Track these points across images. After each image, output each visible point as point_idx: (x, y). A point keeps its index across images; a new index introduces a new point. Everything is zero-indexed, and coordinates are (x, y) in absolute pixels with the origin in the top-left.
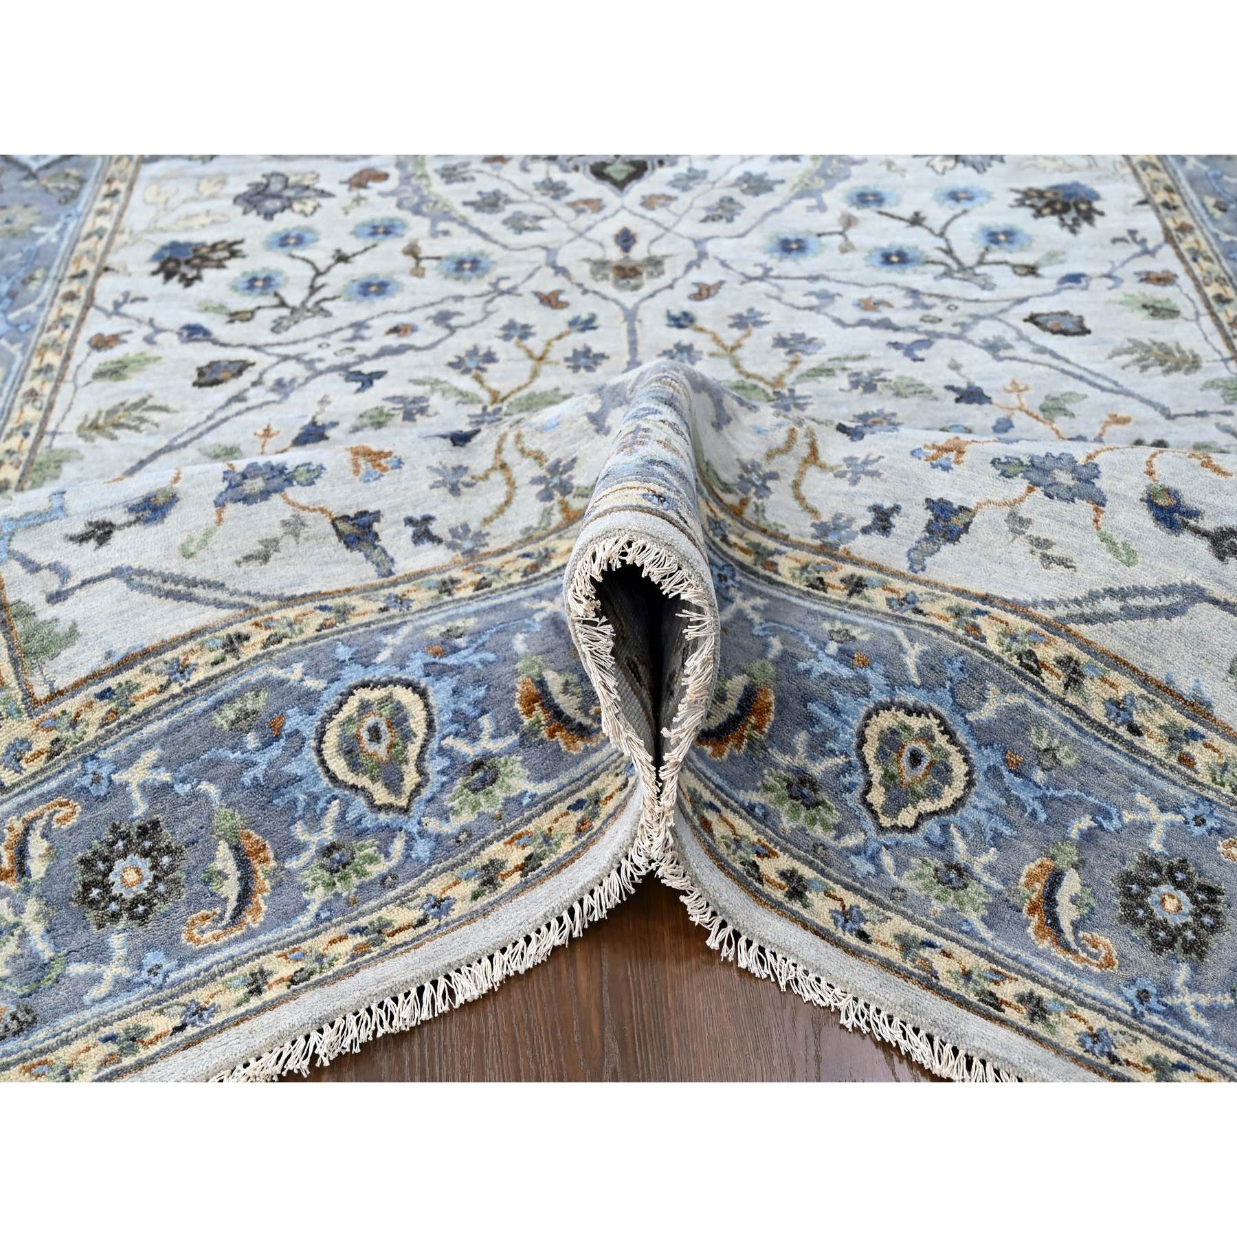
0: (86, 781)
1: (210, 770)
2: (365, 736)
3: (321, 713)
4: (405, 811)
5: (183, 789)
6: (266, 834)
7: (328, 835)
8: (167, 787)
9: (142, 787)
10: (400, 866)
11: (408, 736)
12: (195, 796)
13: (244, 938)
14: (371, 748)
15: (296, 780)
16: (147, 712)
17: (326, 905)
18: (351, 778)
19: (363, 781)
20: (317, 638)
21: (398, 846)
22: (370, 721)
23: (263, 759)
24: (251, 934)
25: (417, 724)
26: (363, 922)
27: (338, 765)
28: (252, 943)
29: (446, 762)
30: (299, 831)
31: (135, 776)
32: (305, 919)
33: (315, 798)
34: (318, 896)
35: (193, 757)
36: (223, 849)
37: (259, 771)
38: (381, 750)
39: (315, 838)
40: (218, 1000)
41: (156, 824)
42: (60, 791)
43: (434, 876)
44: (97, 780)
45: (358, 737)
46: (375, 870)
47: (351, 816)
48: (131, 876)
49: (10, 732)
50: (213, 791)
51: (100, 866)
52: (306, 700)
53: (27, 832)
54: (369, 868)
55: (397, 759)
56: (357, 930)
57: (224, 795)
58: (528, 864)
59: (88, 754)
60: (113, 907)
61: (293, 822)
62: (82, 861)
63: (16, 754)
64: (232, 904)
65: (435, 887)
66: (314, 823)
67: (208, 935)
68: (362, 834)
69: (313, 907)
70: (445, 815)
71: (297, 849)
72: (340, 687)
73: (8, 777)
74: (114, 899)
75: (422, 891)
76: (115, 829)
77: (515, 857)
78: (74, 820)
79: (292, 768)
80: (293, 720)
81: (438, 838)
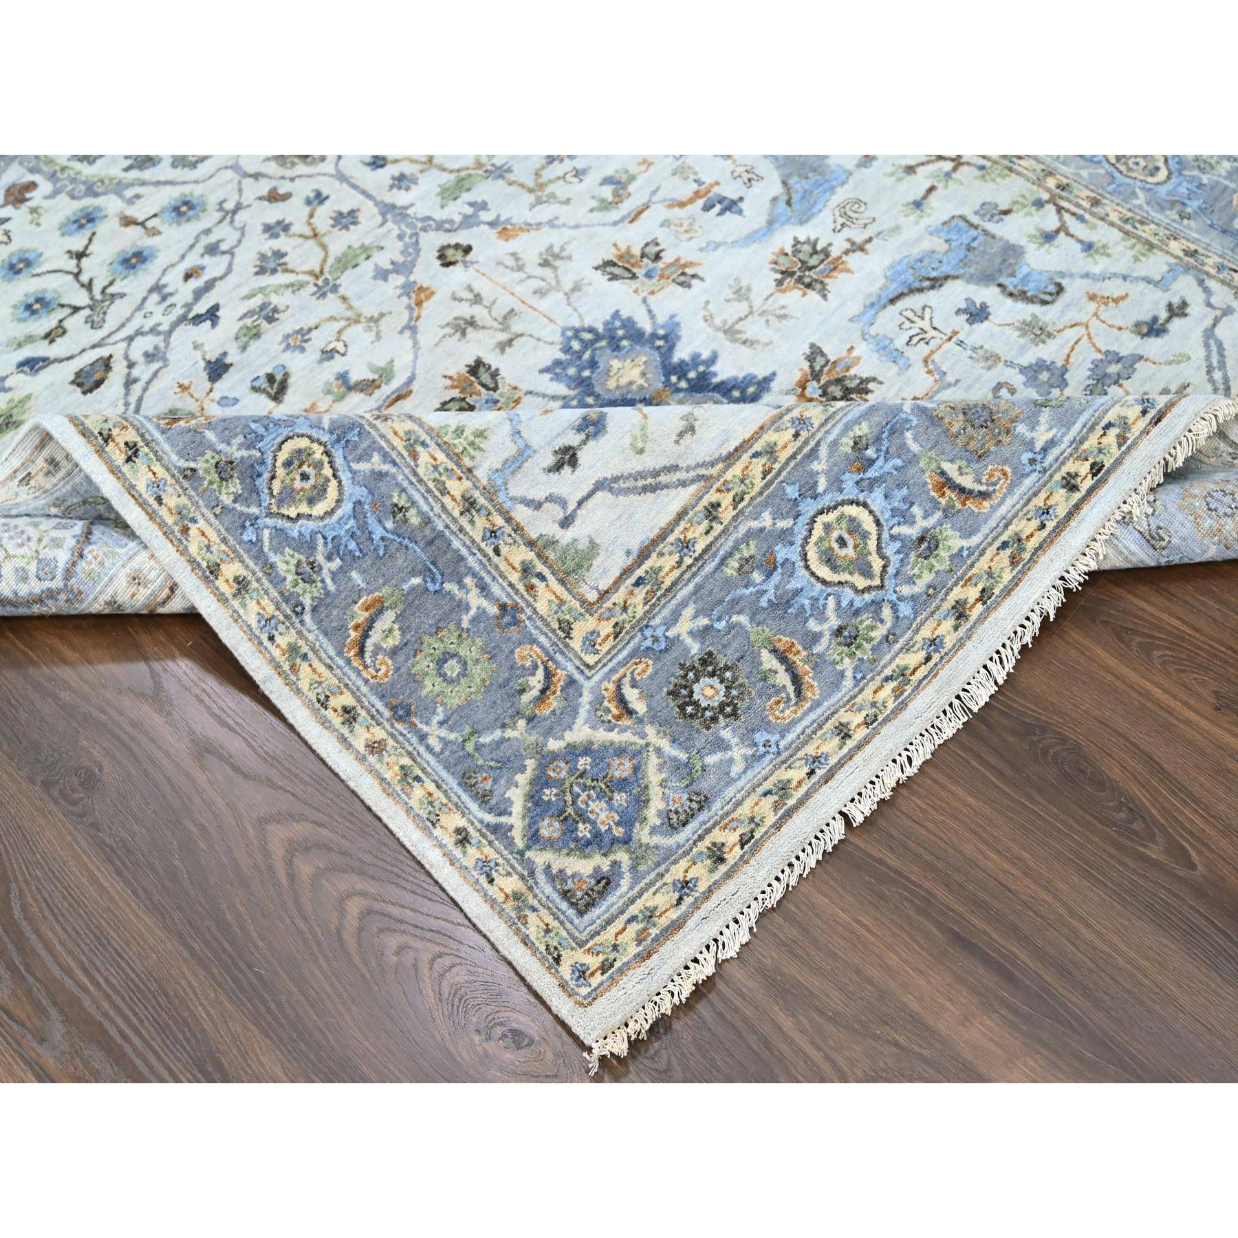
0: (648, 643)
1: (735, 605)
2: (835, 546)
3: (799, 541)
4: (882, 587)
5: (721, 625)
6: (792, 634)
7: (834, 622)
8: (708, 629)
9: (691, 633)
10: (894, 626)
11: (865, 536)
12: (731, 627)
13: (811, 709)
14: (842, 552)
15: (798, 592)
17: (856, 669)
18: (835, 578)
19: (845, 577)
20: (767, 486)
21: (887, 612)
22: (835, 535)
23: (770, 586)
24: (817, 704)
25: (868, 524)
26: (888, 672)
27: (824, 572)
28: (819, 711)
29: (898, 544)
30: (813, 625)
31: (683, 628)
32: (848, 683)
33: (815, 600)
34: (847, 665)
35: (720, 602)
36: (765, 655)
37: (771, 595)
38: (850, 552)
39: (826, 626)
40: (824, 749)
41: (710, 654)
42: (632, 655)
43: (922, 623)
44: (656, 640)
45: (831, 549)
46: (878, 634)
47: (844, 603)
48: (709, 692)
49: (580, 630)
50: (743, 619)
51: (684, 692)
52: (785, 536)
53: (619, 688)
54: (873, 634)
55: (863, 554)
56: (887, 679)
57: (751, 619)
58: (984, 595)
59: (642, 625)
60: (708, 714)
61: (806, 620)
62: (669, 693)
63: (591, 642)
64: (791, 689)
65: (926, 632)
66: (821, 616)
67: (787, 712)
68: (857, 613)
69: (849, 674)
70: (911, 581)
71: (816, 637)
72: (804, 520)
73: (590, 659)
74: (706, 709)
75: (918, 638)
76: (682, 666)
77: (973, 593)
78: (650, 670)
79: (793, 585)
80: (782, 553)
81: (913, 598)
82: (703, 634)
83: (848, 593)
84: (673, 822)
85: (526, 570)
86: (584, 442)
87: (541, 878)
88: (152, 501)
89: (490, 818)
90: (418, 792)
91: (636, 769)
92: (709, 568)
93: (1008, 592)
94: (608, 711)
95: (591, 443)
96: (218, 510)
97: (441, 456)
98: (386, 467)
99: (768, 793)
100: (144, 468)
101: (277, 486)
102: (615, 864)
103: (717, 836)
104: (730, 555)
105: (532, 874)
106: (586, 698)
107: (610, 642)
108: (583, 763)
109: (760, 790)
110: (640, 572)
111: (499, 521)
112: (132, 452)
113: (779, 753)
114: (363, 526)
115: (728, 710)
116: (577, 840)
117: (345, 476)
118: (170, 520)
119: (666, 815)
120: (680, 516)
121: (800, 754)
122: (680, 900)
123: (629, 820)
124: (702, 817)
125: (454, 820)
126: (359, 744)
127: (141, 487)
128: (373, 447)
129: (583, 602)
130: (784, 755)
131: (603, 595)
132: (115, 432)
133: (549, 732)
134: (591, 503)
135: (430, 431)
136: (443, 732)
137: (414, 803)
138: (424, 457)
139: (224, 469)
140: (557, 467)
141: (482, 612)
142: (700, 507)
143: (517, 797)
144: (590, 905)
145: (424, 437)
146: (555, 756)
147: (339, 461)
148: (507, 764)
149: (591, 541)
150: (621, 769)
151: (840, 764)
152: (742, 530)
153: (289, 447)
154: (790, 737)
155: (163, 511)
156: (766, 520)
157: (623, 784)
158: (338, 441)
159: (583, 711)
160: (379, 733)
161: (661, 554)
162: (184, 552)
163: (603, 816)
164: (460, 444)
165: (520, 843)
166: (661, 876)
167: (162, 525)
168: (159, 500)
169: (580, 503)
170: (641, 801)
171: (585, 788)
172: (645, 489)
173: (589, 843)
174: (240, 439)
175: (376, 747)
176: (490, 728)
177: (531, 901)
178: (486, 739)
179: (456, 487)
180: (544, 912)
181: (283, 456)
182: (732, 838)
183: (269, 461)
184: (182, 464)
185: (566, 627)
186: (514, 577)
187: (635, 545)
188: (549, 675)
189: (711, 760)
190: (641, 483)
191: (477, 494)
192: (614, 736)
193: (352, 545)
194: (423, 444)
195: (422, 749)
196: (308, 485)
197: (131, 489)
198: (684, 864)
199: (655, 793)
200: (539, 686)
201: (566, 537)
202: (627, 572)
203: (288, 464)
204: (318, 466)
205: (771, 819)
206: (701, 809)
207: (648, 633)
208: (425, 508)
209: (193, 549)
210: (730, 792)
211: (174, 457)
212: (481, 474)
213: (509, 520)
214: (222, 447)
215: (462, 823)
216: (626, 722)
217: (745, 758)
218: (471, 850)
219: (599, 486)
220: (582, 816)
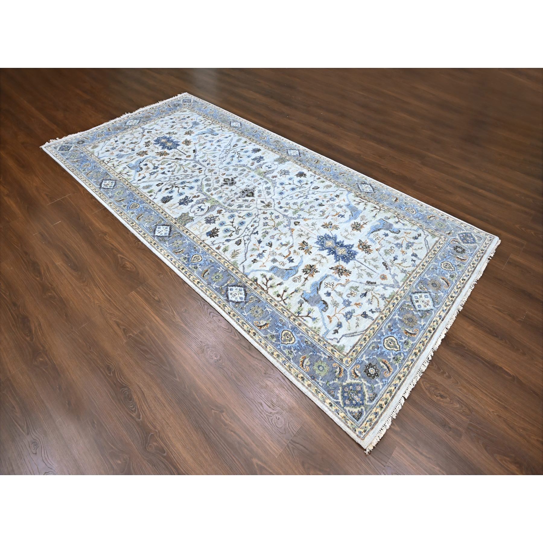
0: (358, 362)
1: (373, 354)
2: (389, 344)
3: (382, 343)
4: (400, 350)
5: (371, 358)
6: (385, 359)
7: (393, 357)
9: (366, 359)
10: (404, 357)
11: (394, 342)
12: (373, 358)
13: (392, 374)
14: (391, 345)
15: (384, 352)
16: (361, 351)
17: (399, 365)
18: (391, 349)
19: (393, 349)
20: (374, 334)
21: (402, 355)
22: (389, 342)
24: (393, 373)
25: (394, 340)
26: (405, 366)
27: (388, 348)
28: (394, 374)
29: (401, 343)
31: (364, 358)
32: (398, 368)
33: (388, 353)
34: (397, 364)
35: (370, 354)
36: (381, 363)
37: (379, 352)
38: (392, 344)
39: (391, 357)
40: (397, 382)
41: (370, 363)
42: (355, 364)
43: (409, 356)
44: (359, 361)
45: (388, 344)
46: (402, 358)
47: (394, 353)
48: (372, 371)
49: (344, 360)
50: (375, 357)
51: (367, 371)
52: (380, 343)
53: (354, 371)
54: (400, 358)
55: (395, 345)
56: (405, 367)
57: (377, 357)
58: (419, 351)
59: (356, 359)
60: (373, 376)
61: (387, 356)
62: (364, 371)
63: (347, 362)
64: (387, 369)
65: (410, 358)
66: (390, 356)
67: (388, 375)
68: (396, 355)
69: (398, 366)
70: (405, 349)
71: (390, 359)
72: (382, 340)
73: (348, 365)
74: (372, 375)
75: (409, 359)
76: (365, 366)
77: (417, 351)
78: (359, 367)
79: (383, 350)
80: (380, 345)
81: (406, 352)
82: (368, 359)
83: (394, 352)
84: (371, 400)
85: (332, 350)
86: (339, 329)
87: (348, 413)
88: (259, 342)
89: (335, 400)
90: (320, 395)
91: (361, 388)
92: (367, 348)
93: (424, 350)
94: (353, 376)
95: (340, 329)
96: (272, 343)
97: (313, 333)
98: (303, 335)
99: (388, 393)
100: (257, 337)
101: (283, 339)
102: (362, 409)
103: (380, 402)
104: (370, 346)
105: (346, 412)
106: (348, 373)
107: (350, 362)
108: (351, 387)
109: (386, 392)
110: (354, 350)
111: (325, 343)
112: (255, 334)
113: (388, 384)
114: (300, 345)
115: (376, 374)
116: (353, 404)
117: (295, 337)
118: (263, 345)
119: (369, 398)
120: (359, 340)
121: (392, 384)
122: (376, 417)
123: (363, 399)
124: (377, 398)
125: (328, 401)
126: (306, 385)
127: (257, 340)
128: (300, 332)
129: (344, 355)
130: (389, 384)
131: (348, 354)
132: (251, 330)
133: (343, 381)
134: (342, 339)
135: (310, 328)
136: (322, 382)
137: (319, 397)
138: (309, 333)
139: (273, 337)
140: (335, 333)
141: (325, 359)
142: (362, 338)
143: (339, 395)
144: (359, 419)
145: (309, 329)
146: (345, 386)
147: (294, 334)
148: (336, 388)
149: (343, 345)
150: (359, 389)
151: (400, 386)
152: (371, 342)
153: (284, 332)
154: (390, 380)
155: (262, 344)
156: (375, 340)
157: (359, 392)
158: (293, 331)
159: (349, 376)
160: (310, 383)
161: (357, 347)
162: (266, 351)
163: (357, 399)
164: (316, 330)
165: (342, 406)
166: (371, 411)
167: (262, 346)
168: (261, 342)
169: (340, 339)
170: (364, 395)
171: (352, 393)
172: (352, 336)
173: (356, 405)
174: (274, 331)
175: (309, 385)
176: (331, 380)
177: (347, 418)
178: (331, 383)
179: (316, 337)
180: (350, 420)
181: (283, 334)
182: (383, 403)
183: (281, 335)
184: (264, 336)
185: (342, 360)
186: (330, 352)
187: (352, 345)
188: (340, 369)
189: (376, 386)
190: (351, 335)
191: (320, 338)
192: (355, 381)
193: (298, 348)
194: (309, 331)
195: (319, 386)
196: (288, 339)
197: (255, 340)
198: (375, 409)
199: (366, 393)
200: (339, 371)
201: (338, 345)
202: (351, 350)
203: (284, 335)
204: (290, 335)
205: (390, 398)
206: (376, 396)
207: (358, 360)
208: (311, 341)
209: (268, 350)
210: (381, 392)
211: (263, 335)
212: (321, 335)
213: (327, 342)
214: (271, 333)
215: (330, 402)
216: (357, 378)
217: (382, 385)
218: (333, 408)
219: (343, 336)
220: (353, 399)
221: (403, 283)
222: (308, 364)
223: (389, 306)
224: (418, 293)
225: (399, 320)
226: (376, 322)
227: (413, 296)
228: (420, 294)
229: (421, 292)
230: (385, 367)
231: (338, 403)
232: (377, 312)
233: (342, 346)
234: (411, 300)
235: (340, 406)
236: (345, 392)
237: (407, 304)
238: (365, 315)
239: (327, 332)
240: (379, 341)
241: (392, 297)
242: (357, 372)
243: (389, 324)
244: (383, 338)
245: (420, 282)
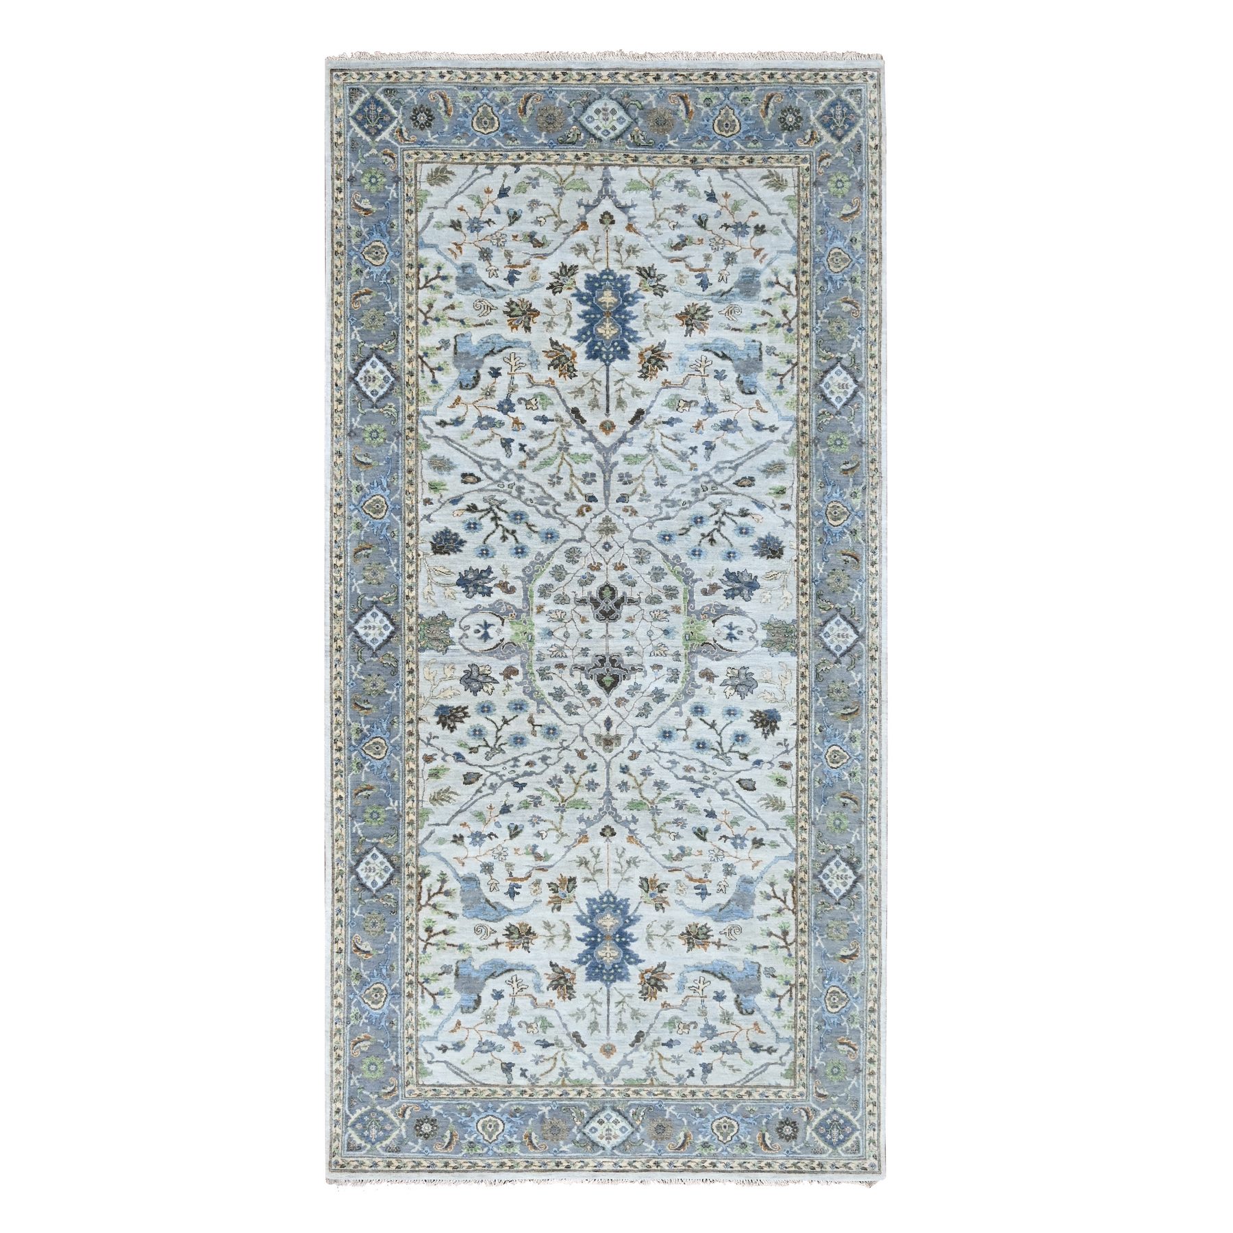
0: (424, 1104)
1: (452, 1115)
3: (481, 1116)
4: (490, 1143)
5: (445, 1116)
6: (459, 1133)
7: (471, 1140)
8: (441, 1114)
9: (436, 1111)
11: (497, 1130)
12: (446, 1119)
14: (488, 1128)
15: (469, 1126)
16: (443, 1098)
18: (481, 1131)
19: (484, 1133)
20: (486, 1098)
21: (486, 1149)
22: (491, 1123)
24: (448, 1153)
25: (501, 1128)
27: (480, 1128)
29: (503, 1139)
30: (466, 1136)
33: (472, 1131)
35: (449, 1111)
36: (448, 1132)
37: (462, 1121)
38: (490, 1129)
39: (469, 1139)
41: (436, 1120)
42: (417, 1103)
44: (426, 1105)
45: (487, 1125)
47: (478, 1138)
48: (426, 1128)
49: (411, 1087)
50: (451, 1120)
51: (421, 1123)
52: (478, 1113)
53: (407, 1108)
54: (478, 1150)
55: (493, 1133)
57: (453, 1122)
59: (426, 1099)
60: (421, 1133)
61: (466, 1133)
62: (417, 1120)
63: (411, 1092)
64: (446, 1144)
66: (470, 1136)
67: (439, 1148)
68: (479, 1143)
69: (463, 1153)
70: (498, 1148)
71: (464, 1139)
72: (486, 1113)
73: (407, 1095)
74: (422, 1131)
76: (426, 1117)
78: (418, 1111)
79: (470, 1124)
80: (474, 1115)
82: (439, 1114)
83: (480, 1137)
84: (387, 1149)
85: (410, 1063)
86: (451, 1049)
87: (347, 1135)
88: (335, 967)
89: (348, 1112)
90: (338, 1091)
91: (391, 1130)
92: (453, 1102)
94: (399, 1111)
95: (453, 1051)
96: (349, 984)
97: (413, 1021)
98: (398, 1011)
100: (340, 958)
101: (367, 992)
104: (462, 1104)
105: (345, 1133)
106: (397, 1103)
107: (415, 1096)
108: (381, 1118)
109: (414, 1160)
110: (438, 1088)
111: (414, 1047)
112: (340, 951)
114: (380, 1019)
115: (426, 1136)
116: (363, 1134)
117: (386, 1005)
118: (335, 976)
119: (387, 1146)
120: (458, 1086)
124: (395, 1154)
125: (339, 1105)
126: (334, 1067)
127: (335, 962)
128: (399, 1004)
129: (417, 1082)
130: (428, 1157)
131: (424, 1085)
132: (340, 941)
133: (380, 1104)
134: (441, 1063)
135: (417, 1012)
136: (357, 1082)
137: (335, 1093)
138: (409, 1017)
139: (359, 977)
140: (440, 1048)
141: (391, 1063)
142: (465, 1088)
143: (359, 1112)
144: (352, 1150)
145: (414, 1013)
146: (376, 1111)
147: (388, 1000)
148: (364, 1102)
149: (431, 1072)
150: (388, 1127)
151: (437, 1171)
152: (469, 1102)
153: (378, 985)
155: (335, 973)
156: (478, 1105)
157: (385, 1131)
158: (392, 994)
159: (393, 1106)
160: (341, 1069)
161: (445, 1089)
162: (332, 986)
163: (373, 1134)
164: (420, 1022)
165: (349, 1124)
166: (373, 1158)
167: (332, 975)
168: (337, 969)
169: (437, 1061)
170: (385, 1138)
171: (376, 1124)
172: (455, 1072)
173: (364, 1137)
174: (369, 972)
175: (338, 1072)
176: (368, 1090)
178: (365, 1092)
179: (411, 1031)
180: (340, 1143)
181: (375, 986)
182: (396, 1163)
183: (371, 985)
184: (349, 966)
185: (408, 1084)
186: (406, 1062)
187: (442, 1082)
188: (393, 1090)
189: (410, 1144)
190: (456, 1070)
191: (414, 1037)
192: (394, 1118)
193: (374, 1021)
194: (412, 1014)
195: (348, 1081)
196: (375, 998)
197: (332, 960)
199: (390, 1139)
201: (426, 1065)
202: (434, 1085)
203: (375, 989)
204: (382, 996)
205: (409, 1169)
206: (396, 1152)
207: (426, 1102)
208: (399, 1028)
209: (335, 988)
210: (406, 1154)
211: (349, 963)
212: (420, 1033)
213: (417, 1049)
214: (362, 970)
215: (341, 1108)
216: (400, 1117)
217: (418, 1150)
218: (337, 1116)
219: (446, 1062)
220: (369, 1130)
221: (622, 1083)
222: (363, 1049)
223: (555, 1089)
224: (620, 1114)
225: (543, 1116)
226: (510, 1089)
227: (609, 1111)
228: (620, 1118)
229: (626, 1118)
230: (447, 1140)
231: (348, 1118)
232: (529, 1080)
233: (429, 1071)
234: (596, 1113)
235: (347, 1122)
236: (368, 1116)
237: (583, 1110)
238: (507, 1068)
239: (434, 1038)
240: (480, 1110)
241: (578, 1084)
242: (408, 1112)
243: (522, 1108)
244: (490, 1112)
245: (649, 1107)
